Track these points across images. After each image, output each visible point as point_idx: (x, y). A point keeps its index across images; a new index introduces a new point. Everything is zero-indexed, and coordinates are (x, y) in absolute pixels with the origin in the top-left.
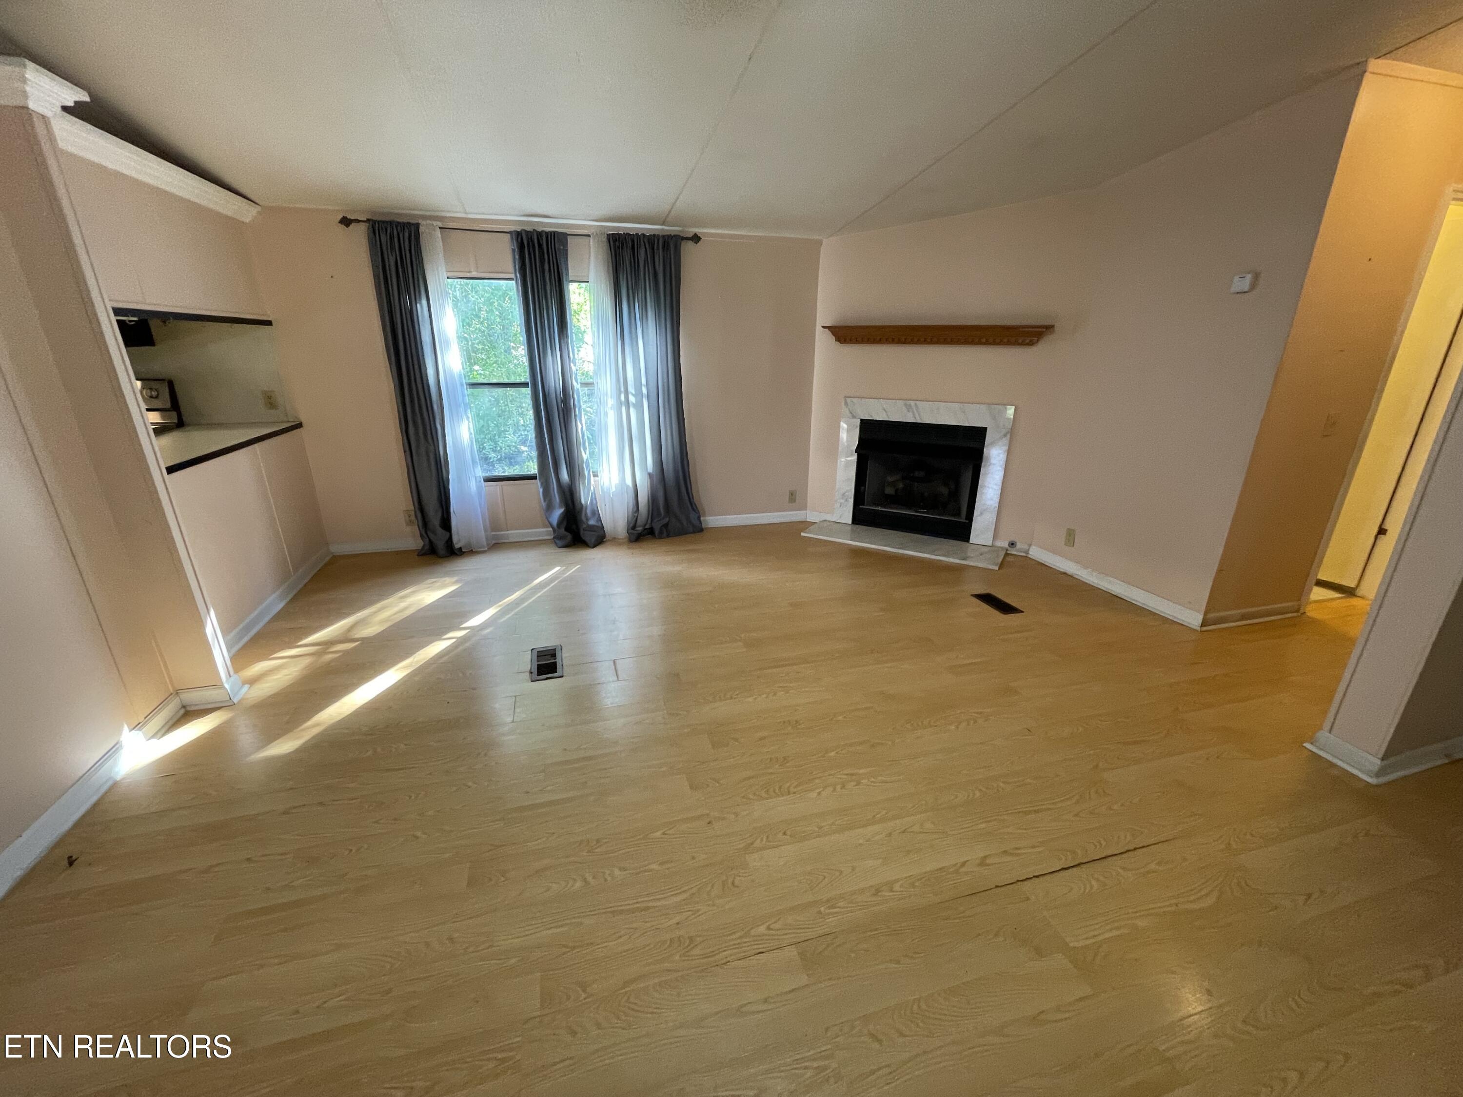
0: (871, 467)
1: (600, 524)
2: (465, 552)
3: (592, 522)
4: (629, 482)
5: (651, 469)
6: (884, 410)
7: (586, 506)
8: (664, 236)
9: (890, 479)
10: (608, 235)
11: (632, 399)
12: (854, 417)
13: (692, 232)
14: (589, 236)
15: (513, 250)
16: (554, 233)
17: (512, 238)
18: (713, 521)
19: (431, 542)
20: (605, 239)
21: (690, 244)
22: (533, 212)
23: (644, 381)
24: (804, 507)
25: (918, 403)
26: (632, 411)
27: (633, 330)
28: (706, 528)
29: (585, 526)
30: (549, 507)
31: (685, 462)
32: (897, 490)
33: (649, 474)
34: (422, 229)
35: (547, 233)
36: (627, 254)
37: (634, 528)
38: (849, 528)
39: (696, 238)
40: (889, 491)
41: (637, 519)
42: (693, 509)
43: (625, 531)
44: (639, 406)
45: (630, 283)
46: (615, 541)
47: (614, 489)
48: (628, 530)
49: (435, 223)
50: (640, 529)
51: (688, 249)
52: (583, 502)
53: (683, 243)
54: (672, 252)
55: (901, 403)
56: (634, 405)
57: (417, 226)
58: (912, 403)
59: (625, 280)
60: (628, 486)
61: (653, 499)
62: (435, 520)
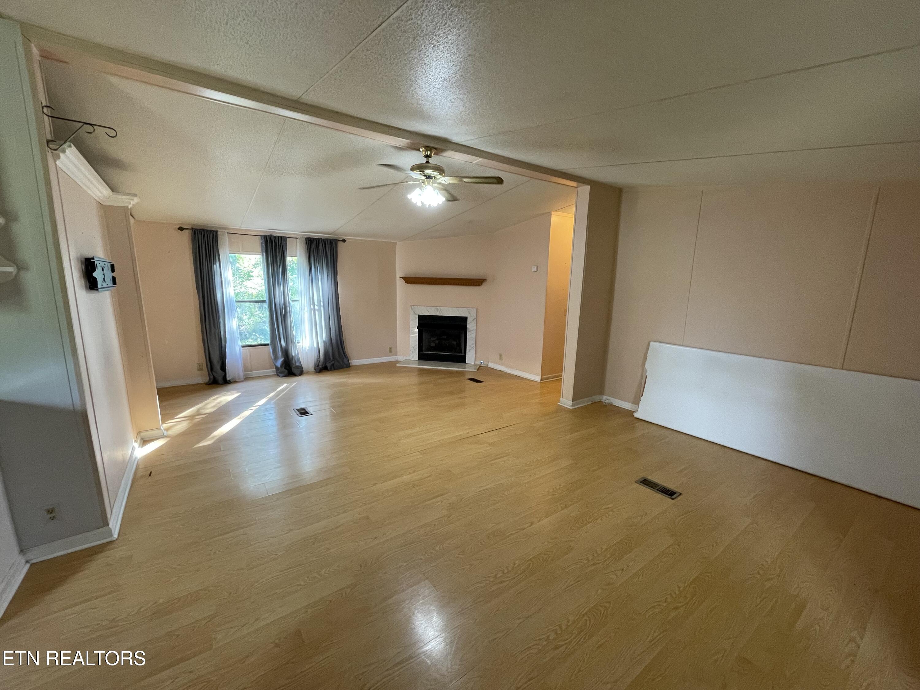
0: (424, 336)
1: (300, 365)
2: (232, 382)
3: (298, 364)
4: (315, 345)
5: (325, 338)
6: (427, 310)
7: (295, 357)
8: (330, 239)
9: (432, 339)
10: (306, 238)
11: (316, 307)
12: (415, 314)
13: (342, 238)
14: (297, 238)
15: (262, 243)
16: (281, 237)
17: (262, 238)
18: (354, 362)
19: (214, 377)
20: (304, 240)
21: (341, 242)
22: (272, 228)
23: (321, 300)
24: (396, 354)
25: (441, 308)
26: (317, 312)
27: (317, 278)
28: (352, 366)
29: (294, 366)
30: (276, 358)
31: (341, 335)
32: (436, 344)
33: (324, 341)
34: (219, 233)
35: (278, 237)
36: (314, 246)
37: (318, 366)
38: (417, 362)
39: (344, 241)
40: (433, 345)
41: (319, 362)
42: (346, 357)
43: (313, 369)
44: (319, 310)
45: (315, 257)
46: (308, 373)
47: (307, 348)
48: (315, 367)
49: (225, 231)
50: (320, 366)
51: (340, 244)
52: (293, 355)
53: (338, 242)
54: (334, 245)
55: (433, 308)
56: (318, 310)
57: (217, 232)
58: (439, 308)
59: (313, 256)
60: (315, 347)
61: (326, 353)
62: (217, 367)
